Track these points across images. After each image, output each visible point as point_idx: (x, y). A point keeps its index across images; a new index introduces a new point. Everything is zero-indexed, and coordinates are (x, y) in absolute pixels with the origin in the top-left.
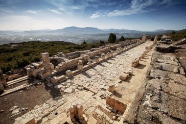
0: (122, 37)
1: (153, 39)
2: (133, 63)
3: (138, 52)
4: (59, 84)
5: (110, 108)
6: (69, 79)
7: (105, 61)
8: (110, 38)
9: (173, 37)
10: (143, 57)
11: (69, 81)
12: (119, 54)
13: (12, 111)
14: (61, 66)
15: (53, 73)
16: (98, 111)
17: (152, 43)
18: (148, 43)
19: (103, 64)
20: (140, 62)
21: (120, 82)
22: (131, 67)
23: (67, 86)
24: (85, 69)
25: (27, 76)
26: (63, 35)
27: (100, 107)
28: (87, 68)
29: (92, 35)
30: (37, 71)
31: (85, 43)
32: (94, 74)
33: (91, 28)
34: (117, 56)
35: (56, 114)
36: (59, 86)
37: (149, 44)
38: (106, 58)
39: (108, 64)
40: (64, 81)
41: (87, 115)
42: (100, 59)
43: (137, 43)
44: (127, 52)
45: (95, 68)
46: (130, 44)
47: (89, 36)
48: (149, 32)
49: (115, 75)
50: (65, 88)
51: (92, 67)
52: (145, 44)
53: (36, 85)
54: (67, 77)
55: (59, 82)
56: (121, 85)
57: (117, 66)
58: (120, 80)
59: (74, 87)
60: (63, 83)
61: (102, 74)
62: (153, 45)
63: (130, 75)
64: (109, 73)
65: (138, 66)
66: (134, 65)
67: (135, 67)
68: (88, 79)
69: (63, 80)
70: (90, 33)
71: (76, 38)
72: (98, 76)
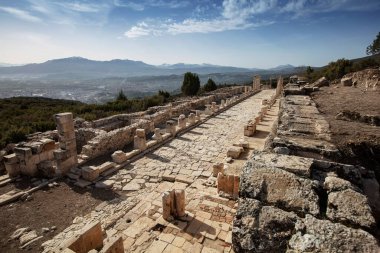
0: (210, 81)
1: (274, 86)
2: (247, 128)
3: (249, 111)
4: (104, 179)
5: (226, 195)
6: (122, 168)
7: (188, 130)
8: (185, 84)
9: (310, 78)
10: (261, 119)
11: (124, 171)
12: (213, 116)
13: (18, 238)
14: (96, 145)
15: (80, 161)
16: (207, 202)
17: (274, 92)
18: (266, 93)
19: (185, 136)
20: (259, 128)
21: (231, 162)
22: (243, 137)
23: (124, 181)
24: (149, 147)
25: (6, 176)
26: (45, 82)
27: (207, 197)
28: (154, 145)
29: (129, 80)
30: (37, 159)
31: (122, 97)
32: (173, 155)
33: (127, 63)
34: (210, 121)
35: (129, 221)
36: (108, 183)
37: (269, 94)
38: (187, 124)
39: (196, 137)
40: (115, 173)
41: (191, 211)
42: (177, 128)
43: (245, 95)
44: (228, 112)
45: (171, 144)
46: (229, 97)
47: (123, 82)
48: (265, 71)
49: (216, 154)
50: (123, 184)
51: (165, 143)
52: (260, 94)
53: (46, 188)
54: (118, 166)
55: (103, 176)
56: (232, 165)
57: (216, 138)
58: (230, 159)
59: (142, 181)
60: (114, 177)
61: (189, 153)
62: (277, 97)
63: (246, 149)
64: (204, 151)
65: (255, 134)
66: (248, 133)
67: (250, 136)
68: (164, 165)
69: (111, 171)
70: (125, 75)
71: (86, 88)
72: (184, 158)
